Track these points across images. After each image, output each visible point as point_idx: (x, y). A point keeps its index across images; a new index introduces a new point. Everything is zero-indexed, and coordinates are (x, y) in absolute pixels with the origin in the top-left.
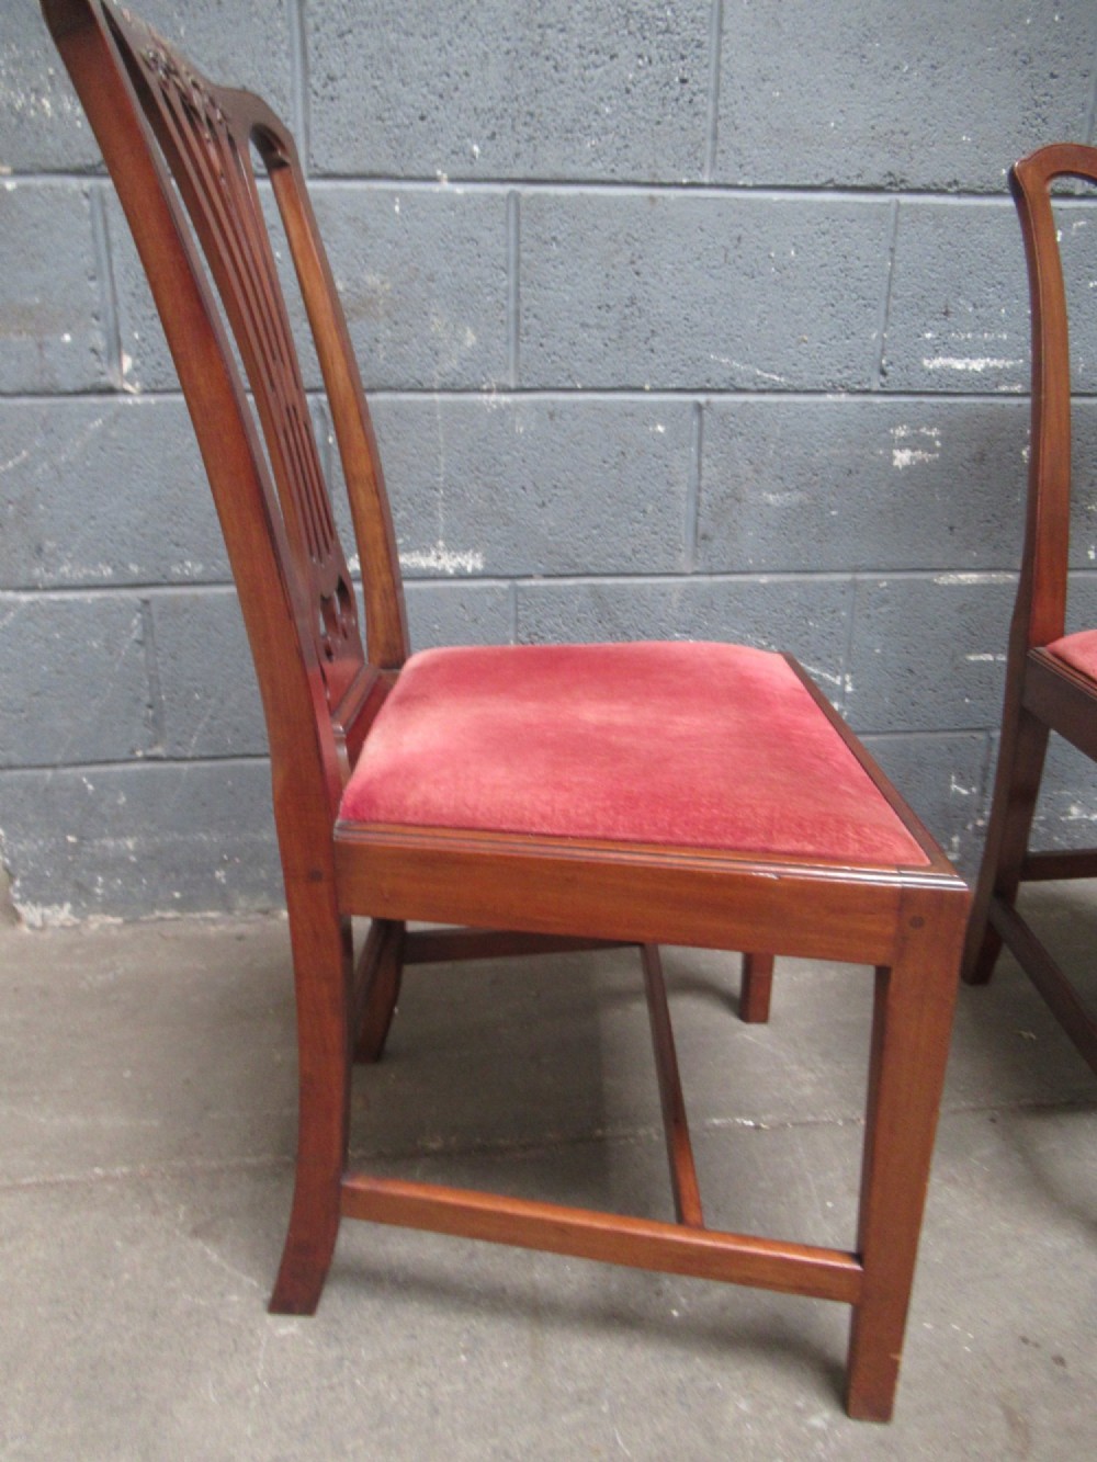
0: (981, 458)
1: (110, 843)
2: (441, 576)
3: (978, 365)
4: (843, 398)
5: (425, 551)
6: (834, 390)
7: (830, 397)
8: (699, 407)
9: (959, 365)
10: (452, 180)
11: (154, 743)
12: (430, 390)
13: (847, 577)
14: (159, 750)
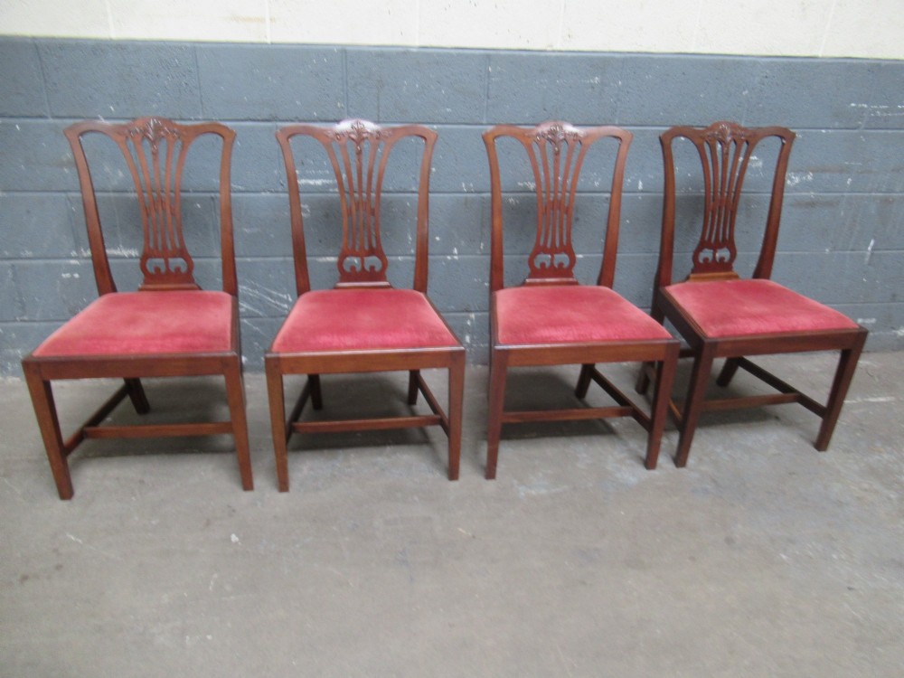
0: (327, 216)
1: (11, 351)
2: (124, 257)
3: (319, 182)
4: (268, 194)
5: (115, 248)
6: (264, 191)
7: (263, 194)
8: (212, 198)
9: (311, 182)
10: (106, 118)
11: (23, 315)
12: (109, 192)
13: (281, 259)
14: (26, 318)
